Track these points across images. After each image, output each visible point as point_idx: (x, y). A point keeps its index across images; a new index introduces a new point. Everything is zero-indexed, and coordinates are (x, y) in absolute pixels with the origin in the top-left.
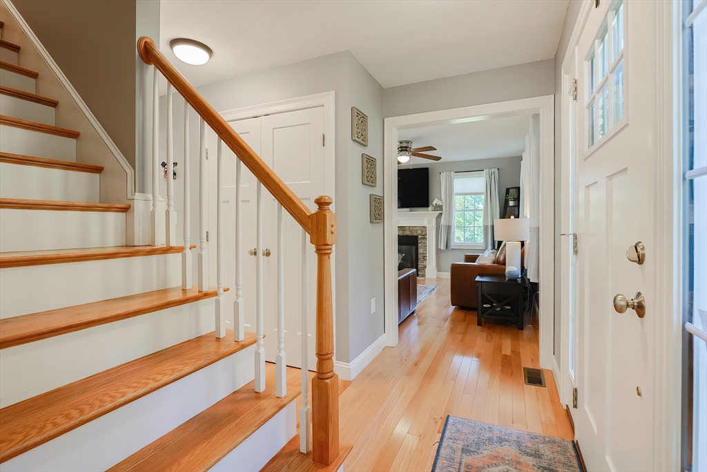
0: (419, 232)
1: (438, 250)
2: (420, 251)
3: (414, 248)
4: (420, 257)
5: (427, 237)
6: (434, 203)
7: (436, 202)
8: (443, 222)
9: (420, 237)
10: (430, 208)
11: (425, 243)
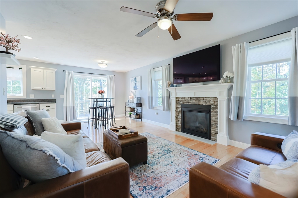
0: (212, 102)
1: (229, 120)
2: (213, 118)
3: (208, 115)
4: (213, 123)
5: (219, 107)
6: (224, 76)
7: (226, 74)
8: (234, 93)
9: (212, 106)
10: (220, 81)
11: (217, 112)
